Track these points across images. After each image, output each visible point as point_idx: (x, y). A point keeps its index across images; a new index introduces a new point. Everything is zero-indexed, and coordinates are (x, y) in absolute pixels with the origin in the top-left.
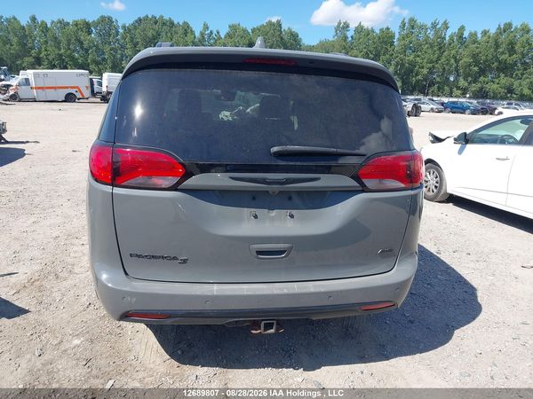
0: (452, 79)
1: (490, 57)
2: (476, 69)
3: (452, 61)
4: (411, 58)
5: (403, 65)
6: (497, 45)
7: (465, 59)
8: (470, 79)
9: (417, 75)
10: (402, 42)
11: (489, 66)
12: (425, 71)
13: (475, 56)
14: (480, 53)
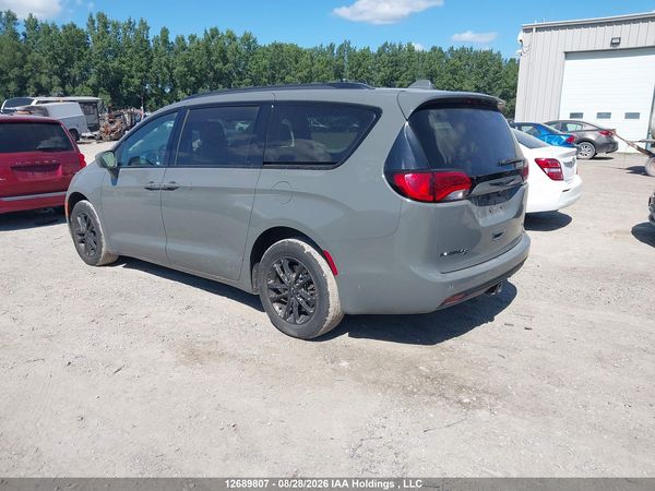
0: (168, 90)
1: (204, 65)
2: (193, 79)
3: (165, 69)
4: (116, 64)
5: (107, 73)
6: (209, 54)
7: (178, 68)
8: (188, 90)
9: (128, 85)
10: (99, 44)
11: (205, 76)
12: (137, 82)
13: (188, 64)
14: (193, 60)
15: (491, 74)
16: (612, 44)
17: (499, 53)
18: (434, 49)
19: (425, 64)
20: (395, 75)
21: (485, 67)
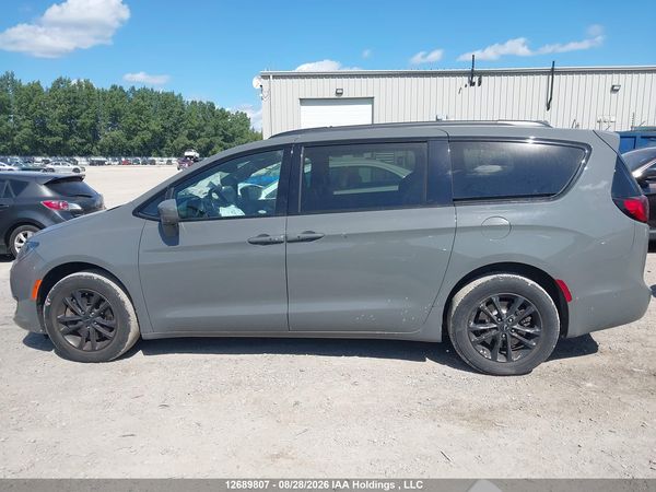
15: (175, 115)
16: (337, 93)
17: (180, 95)
18: (114, 87)
19: (107, 103)
20: (75, 112)
21: (169, 109)
